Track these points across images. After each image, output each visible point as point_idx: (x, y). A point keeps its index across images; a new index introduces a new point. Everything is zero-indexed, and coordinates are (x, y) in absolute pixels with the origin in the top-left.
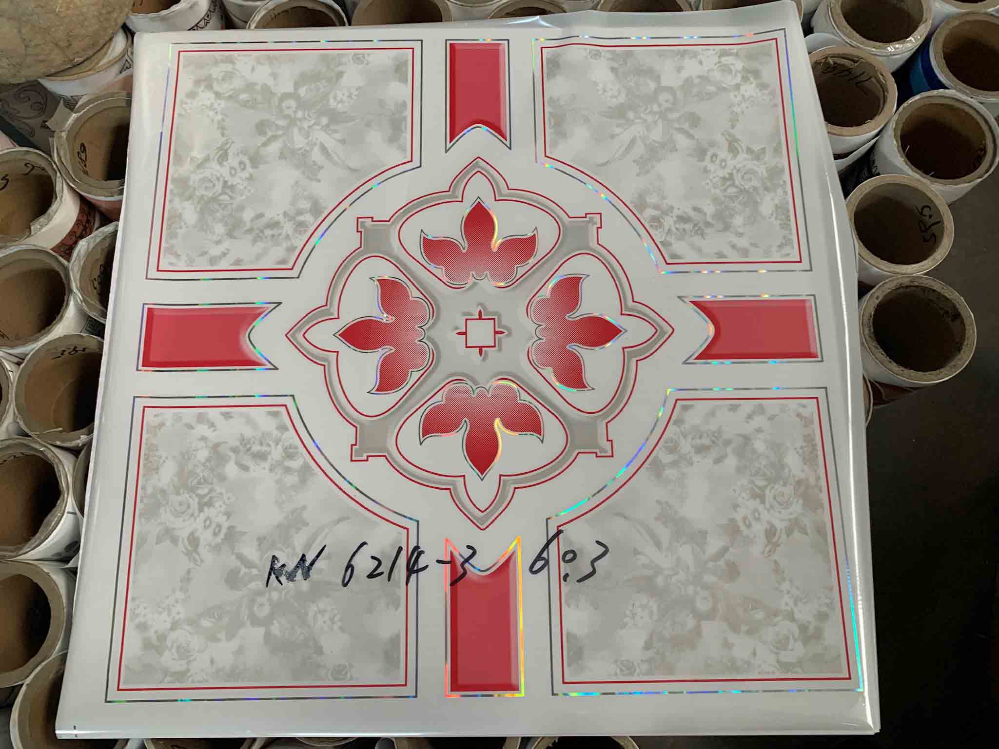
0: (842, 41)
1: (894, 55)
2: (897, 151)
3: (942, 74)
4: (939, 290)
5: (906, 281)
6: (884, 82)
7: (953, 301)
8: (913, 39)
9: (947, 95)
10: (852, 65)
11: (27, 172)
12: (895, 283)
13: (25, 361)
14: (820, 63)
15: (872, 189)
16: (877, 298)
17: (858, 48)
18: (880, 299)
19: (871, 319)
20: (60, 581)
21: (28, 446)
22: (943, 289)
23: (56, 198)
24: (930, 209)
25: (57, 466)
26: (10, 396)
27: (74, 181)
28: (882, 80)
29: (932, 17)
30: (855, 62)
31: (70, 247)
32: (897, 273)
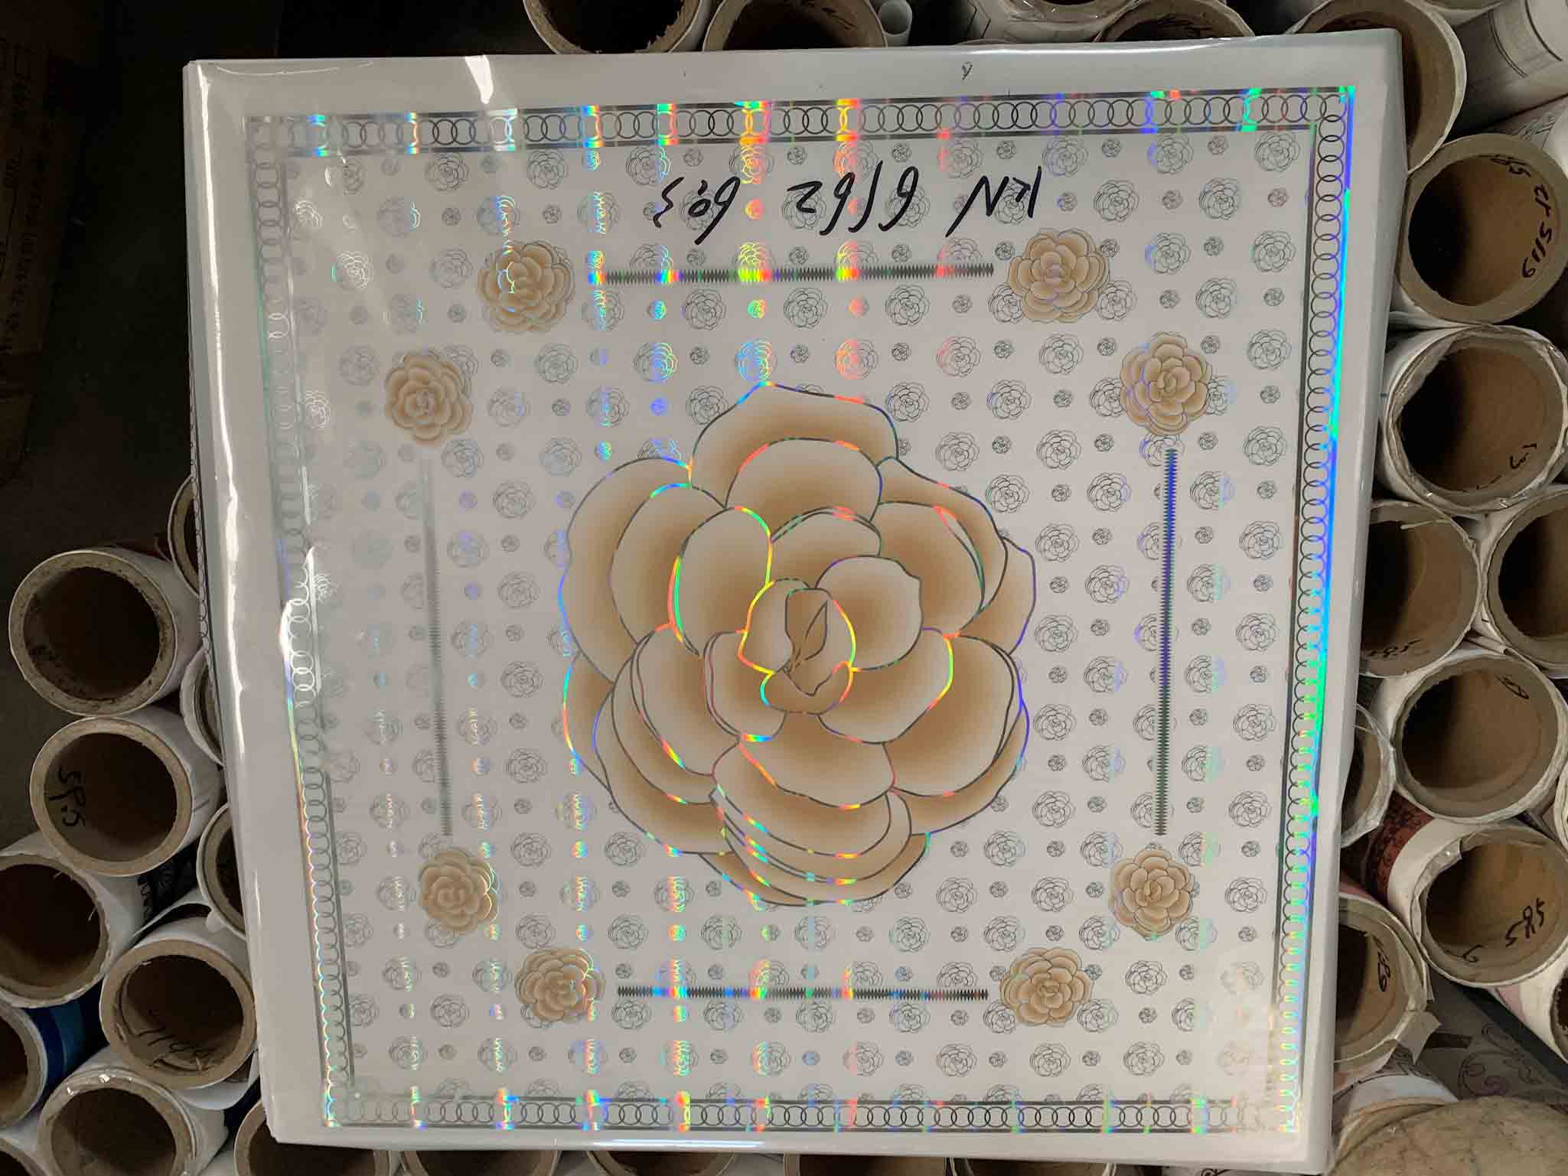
0: (176, 1092)
1: (99, 1069)
2: (107, 913)
3: (32, 1034)
4: (59, 691)
5: (105, 706)
6: (118, 1025)
7: (38, 674)
8: (69, 1090)
9: (26, 999)
10: (166, 1056)
11: (1474, 951)
12: (120, 707)
13: (1463, 635)
14: (214, 1062)
15: (147, 853)
16: (150, 682)
17: (155, 1083)
18: (147, 680)
19: (161, 650)
21: (1456, 502)
22: (52, 693)
23: (1420, 898)
24: (64, 820)
25: (1405, 468)
26: (1486, 582)
27: (1394, 926)
28: (120, 1028)
29: (39, 1127)
30: (160, 1060)
31: (1403, 824)
32: (118, 721)
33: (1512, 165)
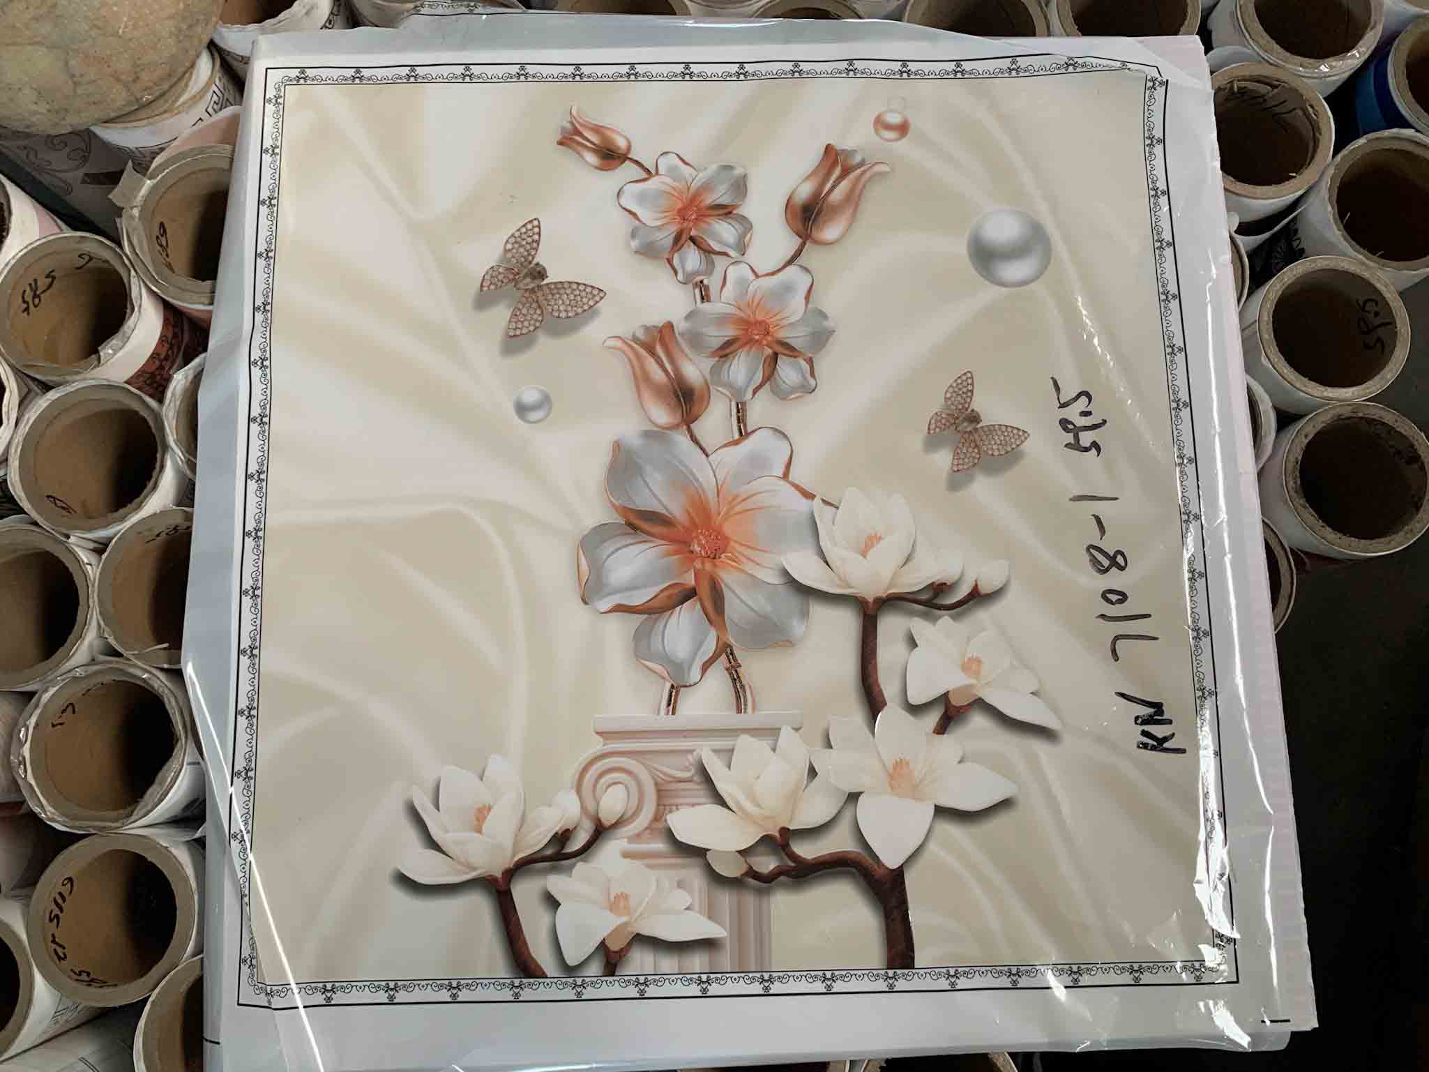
0: (1256, 55)
1: (1329, 76)
2: (1332, 221)
3: (1404, 104)
4: (1390, 424)
5: (1346, 412)
6: (1315, 117)
7: (1411, 438)
8: (1358, 55)
9: (1401, 136)
10: (1268, 93)
11: (81, 264)
12: (1332, 412)
13: (109, 550)
14: (1224, 89)
15: (1297, 279)
16: (1306, 436)
17: (1278, 66)
18: (1310, 437)
19: (1298, 466)
20: (183, 857)
21: (122, 670)
22: (1396, 421)
23: (134, 309)
24: (1377, 304)
25: (169, 701)
26: (91, 600)
27: (156, 282)
28: (1313, 115)
29: (1383, 19)
30: (1274, 87)
31: (153, 375)
32: (1332, 399)
33: (86, 979)
